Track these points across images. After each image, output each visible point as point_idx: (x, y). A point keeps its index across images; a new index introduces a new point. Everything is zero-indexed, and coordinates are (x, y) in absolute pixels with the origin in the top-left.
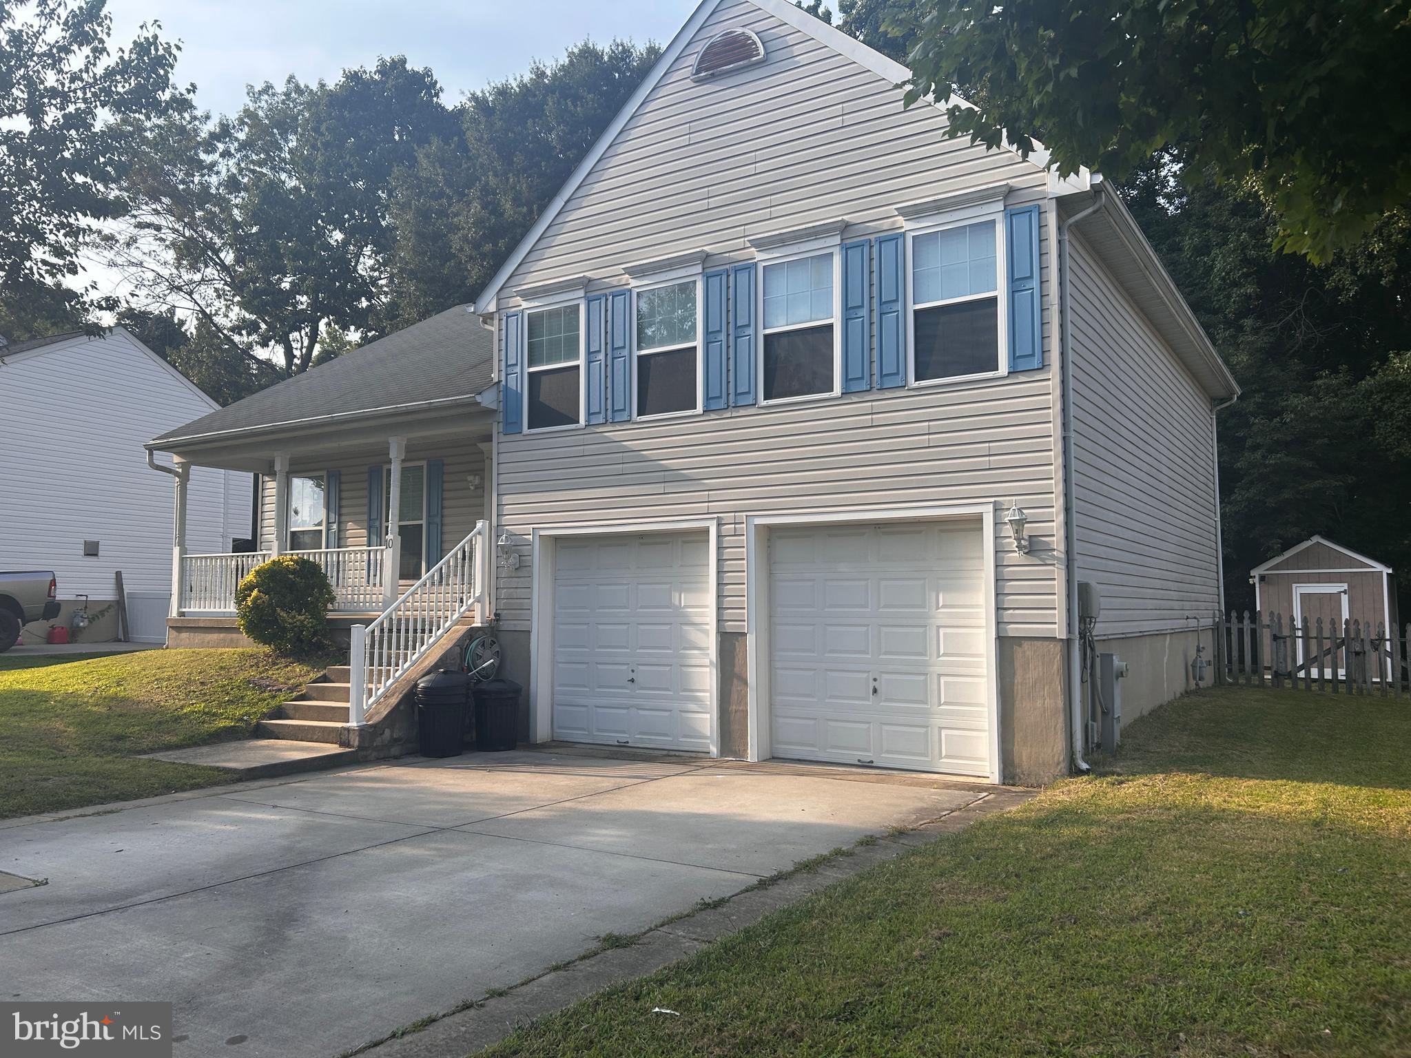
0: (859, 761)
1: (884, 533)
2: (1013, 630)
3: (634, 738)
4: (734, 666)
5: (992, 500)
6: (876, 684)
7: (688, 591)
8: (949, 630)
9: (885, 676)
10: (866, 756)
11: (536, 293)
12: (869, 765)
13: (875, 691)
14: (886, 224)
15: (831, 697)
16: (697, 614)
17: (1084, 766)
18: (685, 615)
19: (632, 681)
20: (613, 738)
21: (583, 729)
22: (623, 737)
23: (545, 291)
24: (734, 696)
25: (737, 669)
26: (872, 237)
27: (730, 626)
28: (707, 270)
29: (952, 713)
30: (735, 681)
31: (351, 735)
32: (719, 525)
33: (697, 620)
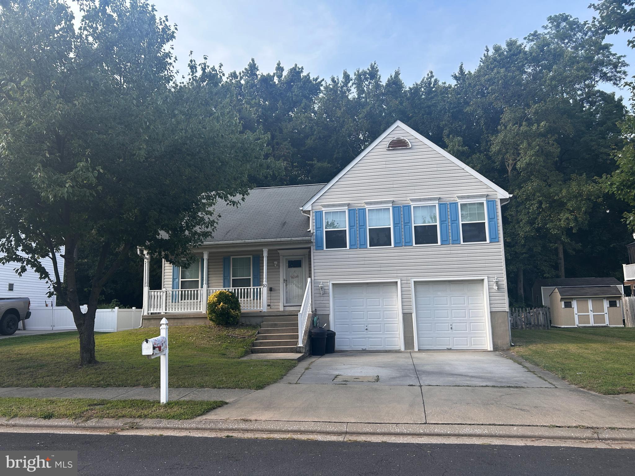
0: (447, 348)
1: (452, 284)
2: (494, 310)
3: (368, 348)
5: (487, 275)
6: (452, 326)
8: (472, 310)
9: (454, 324)
10: (449, 347)
11: (329, 206)
12: (450, 349)
13: (451, 328)
14: (452, 199)
15: (437, 331)
17: (513, 344)
19: (367, 329)
20: (360, 348)
21: (348, 346)
22: (364, 348)
23: (334, 206)
26: (448, 202)
27: (406, 311)
28: (393, 205)
29: (475, 333)
31: (301, 349)
32: (401, 281)
33: (393, 309)
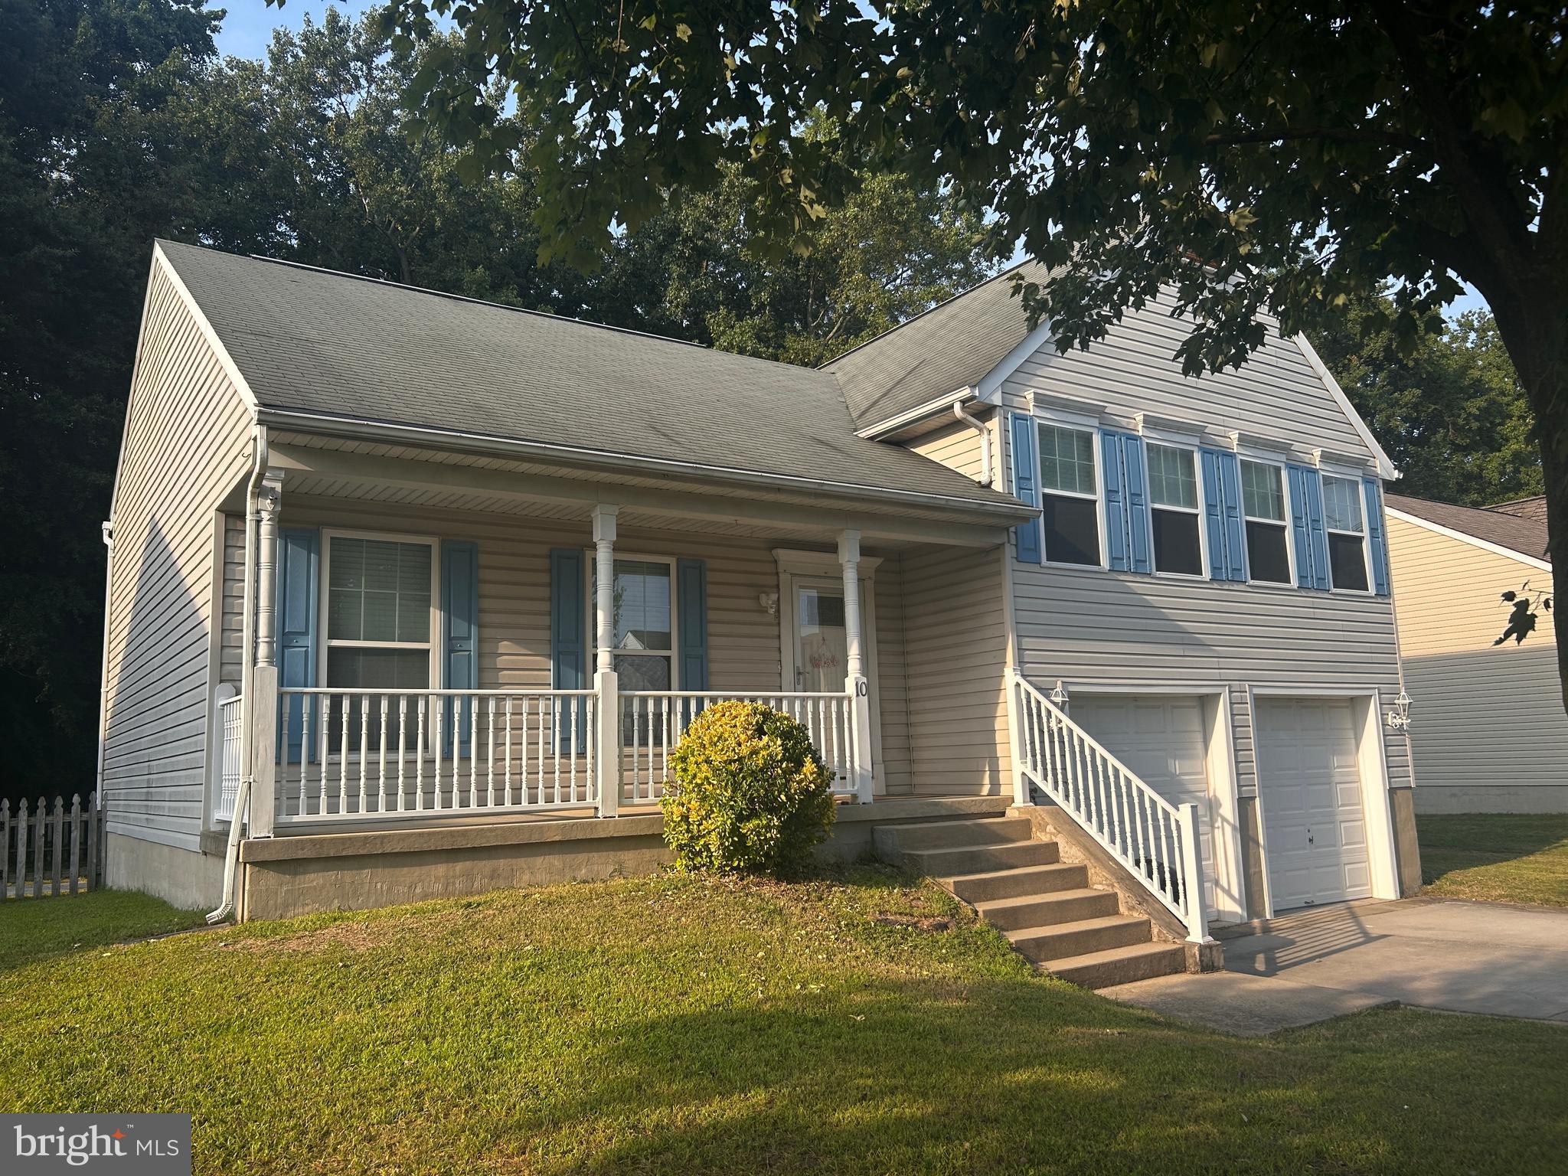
0: (1306, 903)
1: (1302, 707)
2: (1393, 783)
4: (1248, 830)
5: (1376, 686)
7: (1182, 757)
8: (1341, 786)
9: (1315, 827)
10: (1309, 898)
11: (1052, 404)
16: (1194, 782)
18: (1181, 783)
23: (1065, 406)
24: (1252, 862)
25: (1251, 833)
26: (1302, 465)
27: (1245, 791)
28: (1202, 445)
30: (1251, 843)
31: (1214, 953)
32: (1230, 692)
33: (1192, 787)
